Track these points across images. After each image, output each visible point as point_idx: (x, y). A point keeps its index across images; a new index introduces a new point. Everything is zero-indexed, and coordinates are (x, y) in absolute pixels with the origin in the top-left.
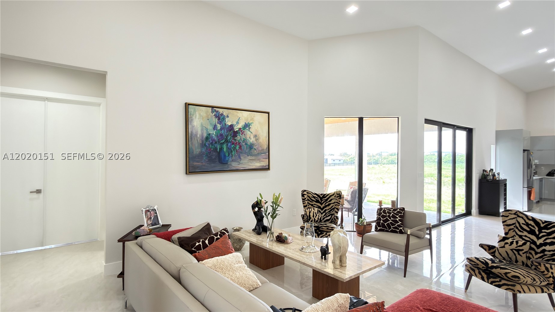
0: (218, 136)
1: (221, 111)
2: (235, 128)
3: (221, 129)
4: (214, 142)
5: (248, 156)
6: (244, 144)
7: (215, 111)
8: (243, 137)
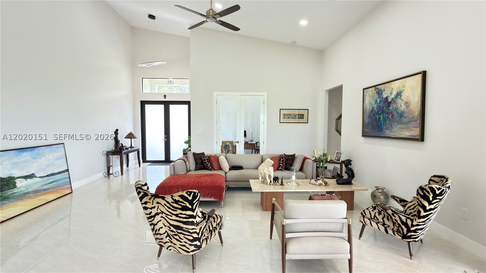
4: (375, 114)
5: (398, 124)
7: (377, 88)
8: (395, 106)
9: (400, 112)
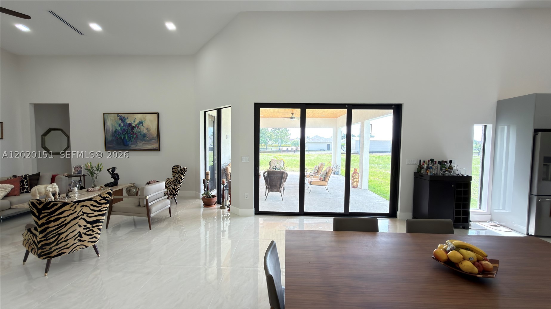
0: (122, 130)
1: (123, 115)
2: (133, 125)
3: (124, 126)
4: (119, 134)
5: (142, 141)
6: (139, 134)
7: (120, 116)
8: (138, 130)
9: (142, 134)
